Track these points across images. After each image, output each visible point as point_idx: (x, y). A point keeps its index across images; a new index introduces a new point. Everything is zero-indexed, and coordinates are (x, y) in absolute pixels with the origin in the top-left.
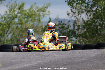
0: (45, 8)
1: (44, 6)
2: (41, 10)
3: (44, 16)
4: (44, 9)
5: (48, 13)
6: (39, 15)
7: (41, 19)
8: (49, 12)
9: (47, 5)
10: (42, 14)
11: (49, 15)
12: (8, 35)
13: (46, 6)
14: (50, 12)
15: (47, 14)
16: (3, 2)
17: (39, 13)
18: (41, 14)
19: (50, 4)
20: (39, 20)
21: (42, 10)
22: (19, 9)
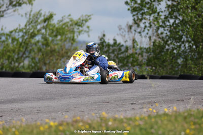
0: (83, 21)
1: (81, 19)
2: (76, 24)
3: (80, 33)
4: (82, 23)
5: (87, 30)
6: (73, 32)
7: (76, 37)
8: (88, 27)
9: (87, 17)
10: (78, 30)
11: (88, 32)
12: (24, 59)
13: (84, 18)
14: (90, 28)
15: (85, 31)
16: (18, 10)
17: (73, 29)
18: (76, 30)
19: (90, 16)
20: (73, 40)
21: (78, 24)
22: (45, 21)
